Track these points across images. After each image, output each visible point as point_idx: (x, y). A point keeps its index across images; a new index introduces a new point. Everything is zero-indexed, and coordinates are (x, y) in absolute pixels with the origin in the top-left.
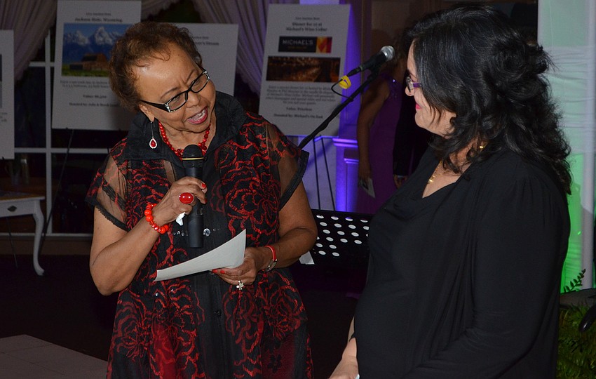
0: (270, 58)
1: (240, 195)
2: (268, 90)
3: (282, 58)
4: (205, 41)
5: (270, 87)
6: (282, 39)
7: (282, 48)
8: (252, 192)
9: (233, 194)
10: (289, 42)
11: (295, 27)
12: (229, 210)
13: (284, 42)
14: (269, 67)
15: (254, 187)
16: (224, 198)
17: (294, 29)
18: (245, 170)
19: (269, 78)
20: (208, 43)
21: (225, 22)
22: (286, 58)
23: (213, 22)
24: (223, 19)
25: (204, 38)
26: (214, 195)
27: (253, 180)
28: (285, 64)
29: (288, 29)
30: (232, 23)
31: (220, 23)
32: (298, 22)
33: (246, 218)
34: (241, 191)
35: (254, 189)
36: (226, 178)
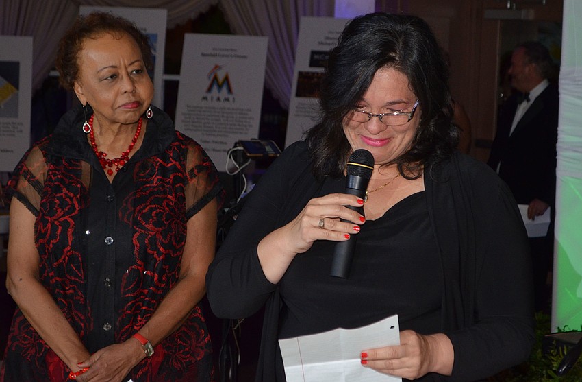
0: (301, 74)
1: (152, 210)
2: (297, 107)
3: (313, 73)
4: (233, 53)
5: (299, 104)
6: (313, 53)
7: (313, 63)
8: (164, 210)
9: (145, 207)
10: (321, 57)
11: (328, 41)
12: (136, 223)
13: (316, 57)
14: (299, 82)
15: (168, 205)
16: (134, 210)
17: (326, 44)
18: (163, 186)
19: (298, 94)
20: (236, 56)
21: (256, 34)
22: (317, 73)
23: (243, 34)
24: (254, 31)
25: (232, 50)
26: (124, 205)
27: (168, 199)
28: (316, 80)
29: (320, 43)
30: (263, 35)
31: (250, 35)
32: (330, 36)
33: (153, 233)
34: (153, 206)
35: (167, 206)
36: (142, 191)
